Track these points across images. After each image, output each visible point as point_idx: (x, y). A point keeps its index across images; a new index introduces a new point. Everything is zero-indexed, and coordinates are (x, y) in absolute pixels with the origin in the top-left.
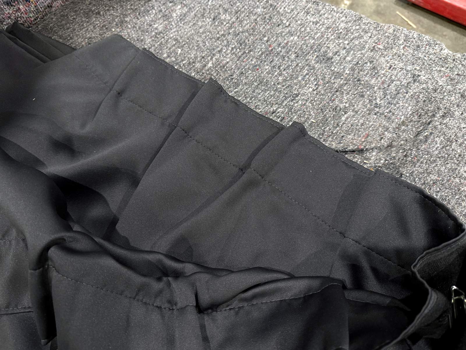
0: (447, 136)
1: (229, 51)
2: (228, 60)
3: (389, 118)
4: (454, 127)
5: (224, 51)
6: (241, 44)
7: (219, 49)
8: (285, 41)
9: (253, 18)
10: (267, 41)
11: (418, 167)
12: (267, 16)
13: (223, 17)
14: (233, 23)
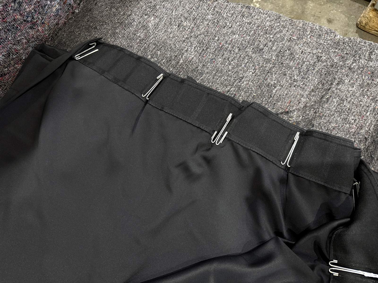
0: (341, 97)
1: (193, 50)
2: (193, 56)
3: (304, 88)
4: (345, 90)
5: (190, 50)
6: (200, 44)
7: (186, 49)
8: (230, 39)
9: (206, 23)
10: (218, 40)
11: (323, 120)
12: (216, 21)
13: (185, 24)
14: (193, 28)
